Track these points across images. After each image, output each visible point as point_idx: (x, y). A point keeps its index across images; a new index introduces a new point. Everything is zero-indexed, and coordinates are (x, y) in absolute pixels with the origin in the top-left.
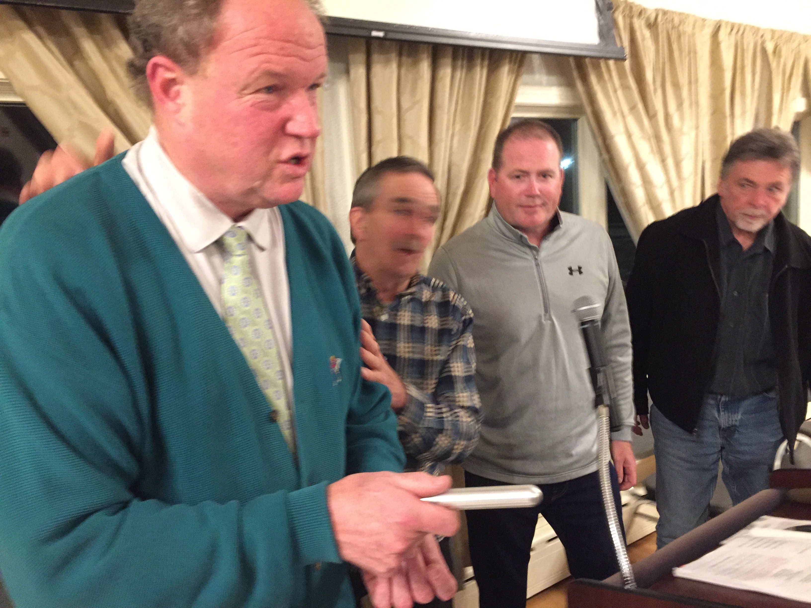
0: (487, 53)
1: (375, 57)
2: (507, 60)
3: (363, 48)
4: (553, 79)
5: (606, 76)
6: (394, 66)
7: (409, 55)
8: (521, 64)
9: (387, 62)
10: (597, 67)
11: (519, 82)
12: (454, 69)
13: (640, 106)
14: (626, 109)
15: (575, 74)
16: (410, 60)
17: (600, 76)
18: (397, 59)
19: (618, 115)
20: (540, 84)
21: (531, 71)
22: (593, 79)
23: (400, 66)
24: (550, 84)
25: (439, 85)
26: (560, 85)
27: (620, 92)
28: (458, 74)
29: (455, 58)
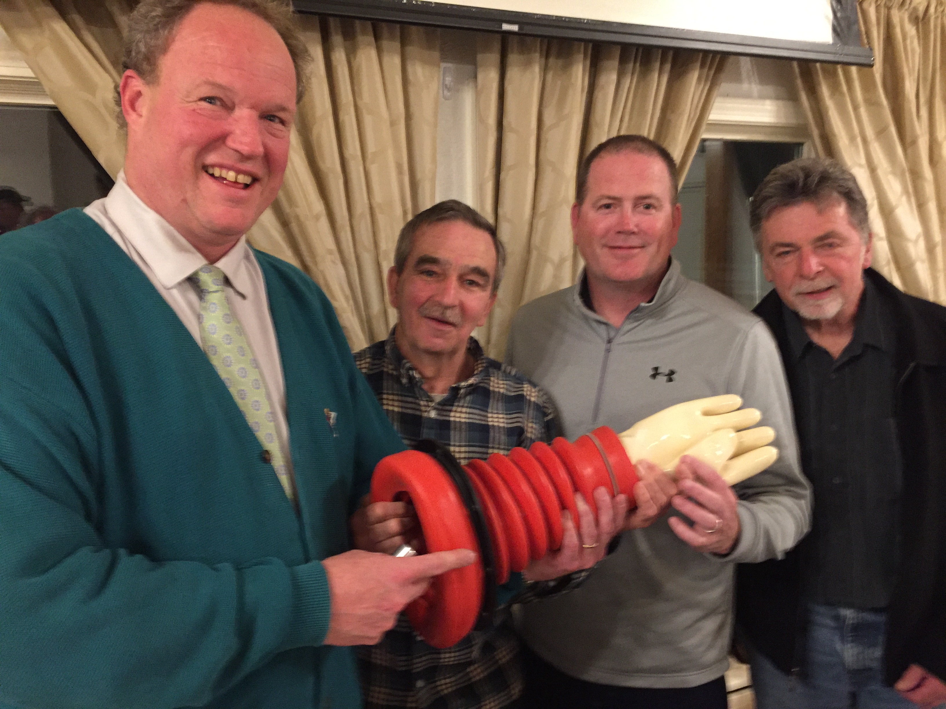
0: (671, 54)
1: (513, 58)
2: (698, 64)
3: (497, 46)
4: (769, 89)
5: (845, 88)
6: (536, 69)
7: (559, 56)
8: (719, 69)
9: (528, 64)
10: (831, 75)
11: (715, 93)
12: (621, 75)
13: (893, 129)
14: (870, 133)
15: (799, 82)
16: (560, 62)
17: (835, 88)
18: (543, 60)
19: (859, 140)
20: (748, 96)
21: (737, 78)
22: (825, 91)
23: (545, 69)
24: (762, 97)
25: (599, 95)
26: (777, 98)
27: (863, 110)
28: (627, 82)
29: (623, 61)
